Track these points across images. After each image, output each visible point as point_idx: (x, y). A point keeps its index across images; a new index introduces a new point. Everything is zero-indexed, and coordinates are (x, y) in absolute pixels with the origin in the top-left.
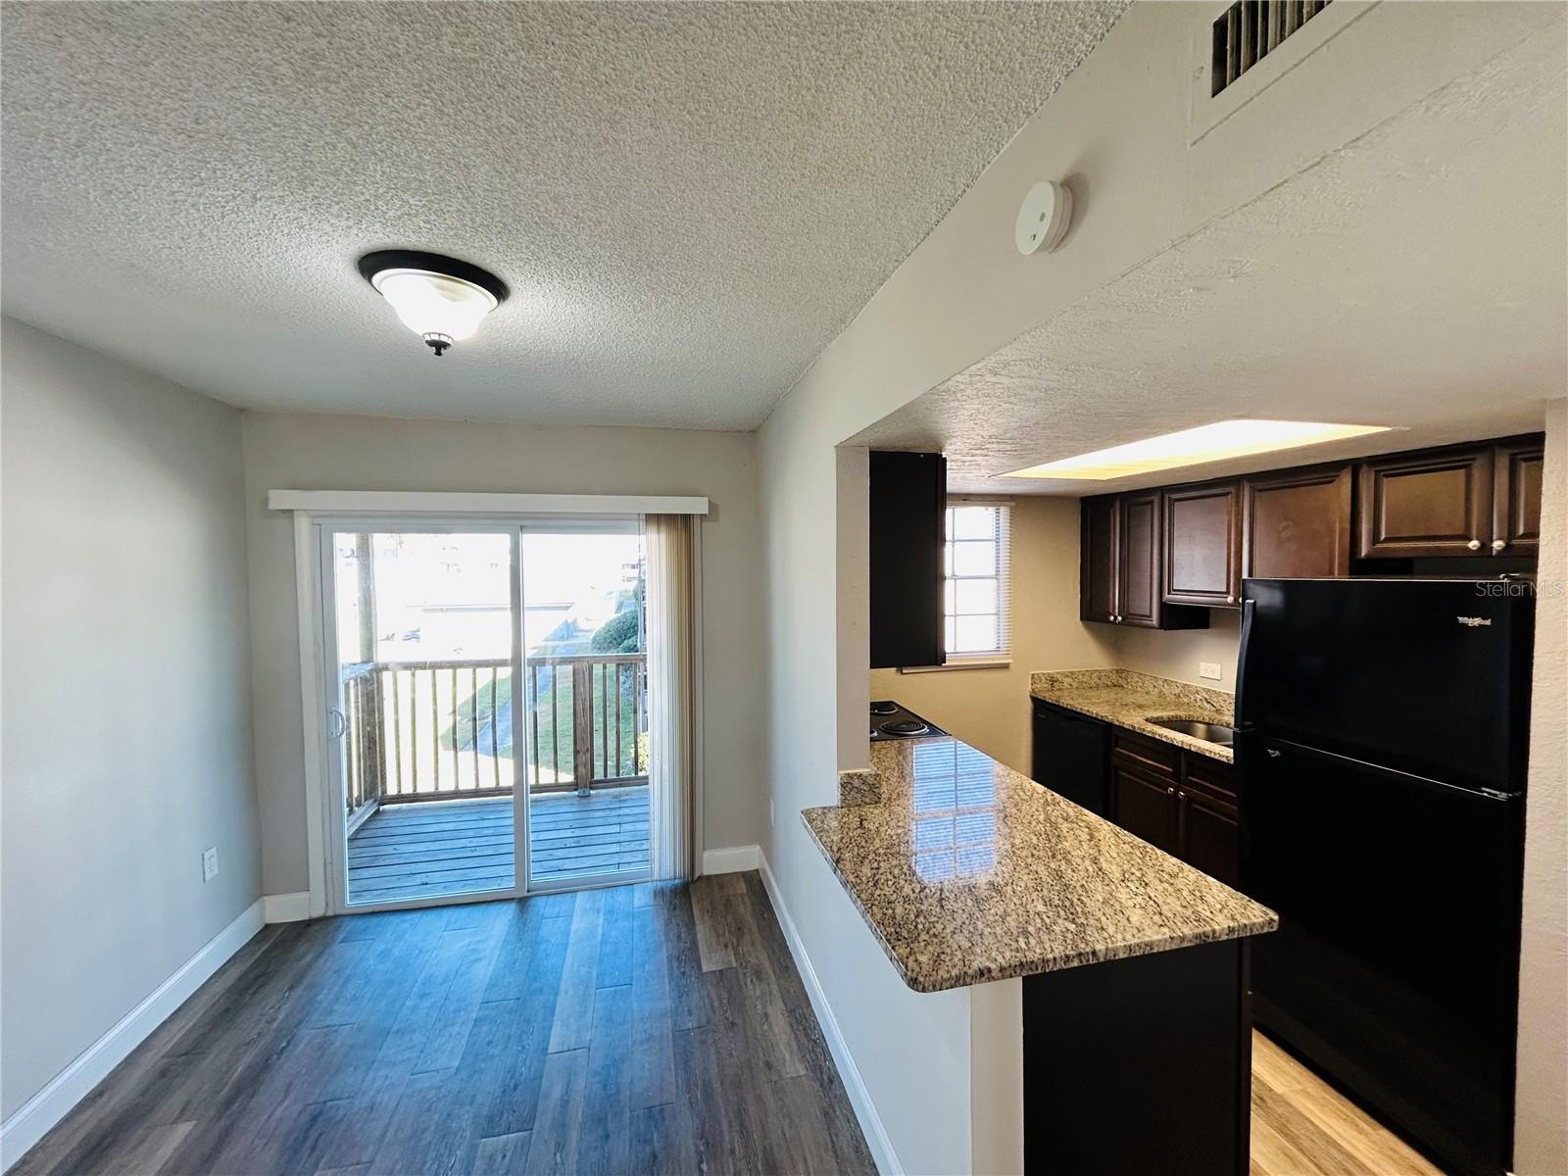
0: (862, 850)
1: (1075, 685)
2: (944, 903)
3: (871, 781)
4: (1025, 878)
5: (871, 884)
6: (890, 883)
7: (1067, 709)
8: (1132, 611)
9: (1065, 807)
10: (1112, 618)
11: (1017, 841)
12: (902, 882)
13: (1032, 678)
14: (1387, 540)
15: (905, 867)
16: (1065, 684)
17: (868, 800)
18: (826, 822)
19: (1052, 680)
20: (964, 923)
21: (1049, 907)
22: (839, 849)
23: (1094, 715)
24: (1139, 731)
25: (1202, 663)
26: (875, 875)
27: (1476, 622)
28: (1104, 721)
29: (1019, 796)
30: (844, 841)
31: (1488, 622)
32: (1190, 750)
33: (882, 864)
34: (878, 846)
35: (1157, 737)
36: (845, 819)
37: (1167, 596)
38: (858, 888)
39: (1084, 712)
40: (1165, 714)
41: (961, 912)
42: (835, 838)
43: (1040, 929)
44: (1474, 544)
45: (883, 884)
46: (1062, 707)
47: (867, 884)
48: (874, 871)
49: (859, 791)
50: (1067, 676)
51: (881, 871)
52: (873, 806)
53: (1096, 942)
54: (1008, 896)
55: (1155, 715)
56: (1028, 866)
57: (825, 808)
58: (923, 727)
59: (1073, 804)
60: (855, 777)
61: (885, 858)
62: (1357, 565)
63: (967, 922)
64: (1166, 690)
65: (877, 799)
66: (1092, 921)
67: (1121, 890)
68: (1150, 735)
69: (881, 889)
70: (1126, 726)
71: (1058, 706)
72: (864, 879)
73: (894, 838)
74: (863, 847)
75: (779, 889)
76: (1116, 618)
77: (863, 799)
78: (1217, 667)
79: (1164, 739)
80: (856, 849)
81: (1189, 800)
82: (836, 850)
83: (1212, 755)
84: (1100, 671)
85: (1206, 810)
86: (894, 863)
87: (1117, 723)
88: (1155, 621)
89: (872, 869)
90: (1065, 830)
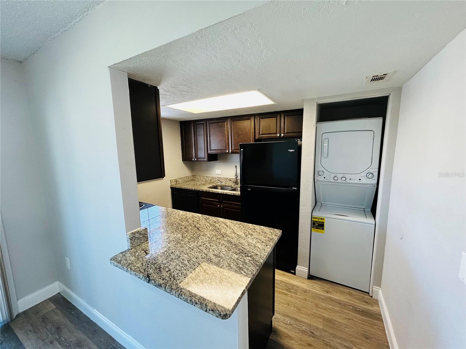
0: (156, 265)
1: (182, 181)
2: (207, 271)
3: (143, 232)
4: (222, 247)
5: (172, 279)
6: (180, 274)
7: (184, 189)
8: (199, 157)
9: (211, 219)
10: (193, 160)
11: (209, 236)
12: (185, 271)
13: (171, 181)
14: (261, 134)
15: (180, 264)
16: (180, 182)
17: (143, 241)
18: (128, 259)
19: (176, 181)
20: (220, 276)
21: (238, 255)
22: (145, 270)
23: (194, 189)
24: (208, 191)
25: (216, 170)
26: (170, 274)
27: (292, 151)
28: (197, 191)
29: (196, 220)
30: (144, 265)
31: (294, 150)
32: (223, 194)
33: (169, 267)
34: (161, 260)
35: (214, 192)
36: (137, 254)
37: (209, 152)
38: (168, 285)
39: (190, 189)
40: (211, 185)
41: (215, 272)
42: (139, 265)
43: (243, 264)
44: (278, 135)
45: (177, 276)
46: (183, 189)
47: (171, 281)
48: (169, 273)
49: (138, 238)
50: (180, 179)
51: (172, 271)
52: (146, 243)
53: (260, 260)
54: (224, 257)
55: (209, 186)
56: (219, 243)
57: (122, 253)
58: (143, 205)
59: (213, 217)
60: (136, 233)
61: (169, 264)
62: (256, 140)
63: (221, 275)
64: (207, 179)
65: (146, 239)
66: (252, 254)
67: (248, 239)
68: (212, 192)
69: (179, 280)
70: (204, 191)
71: (181, 189)
72: (167, 278)
73: (166, 253)
74: (155, 263)
75: (80, 296)
76: (194, 159)
77: (141, 241)
78: (220, 171)
79: (216, 192)
80: (152, 266)
81: (224, 207)
82: (143, 271)
83: (229, 194)
84: (188, 176)
85: (228, 209)
86: (174, 264)
87: (201, 190)
88: (206, 159)
89: (167, 272)
90: (218, 226)
